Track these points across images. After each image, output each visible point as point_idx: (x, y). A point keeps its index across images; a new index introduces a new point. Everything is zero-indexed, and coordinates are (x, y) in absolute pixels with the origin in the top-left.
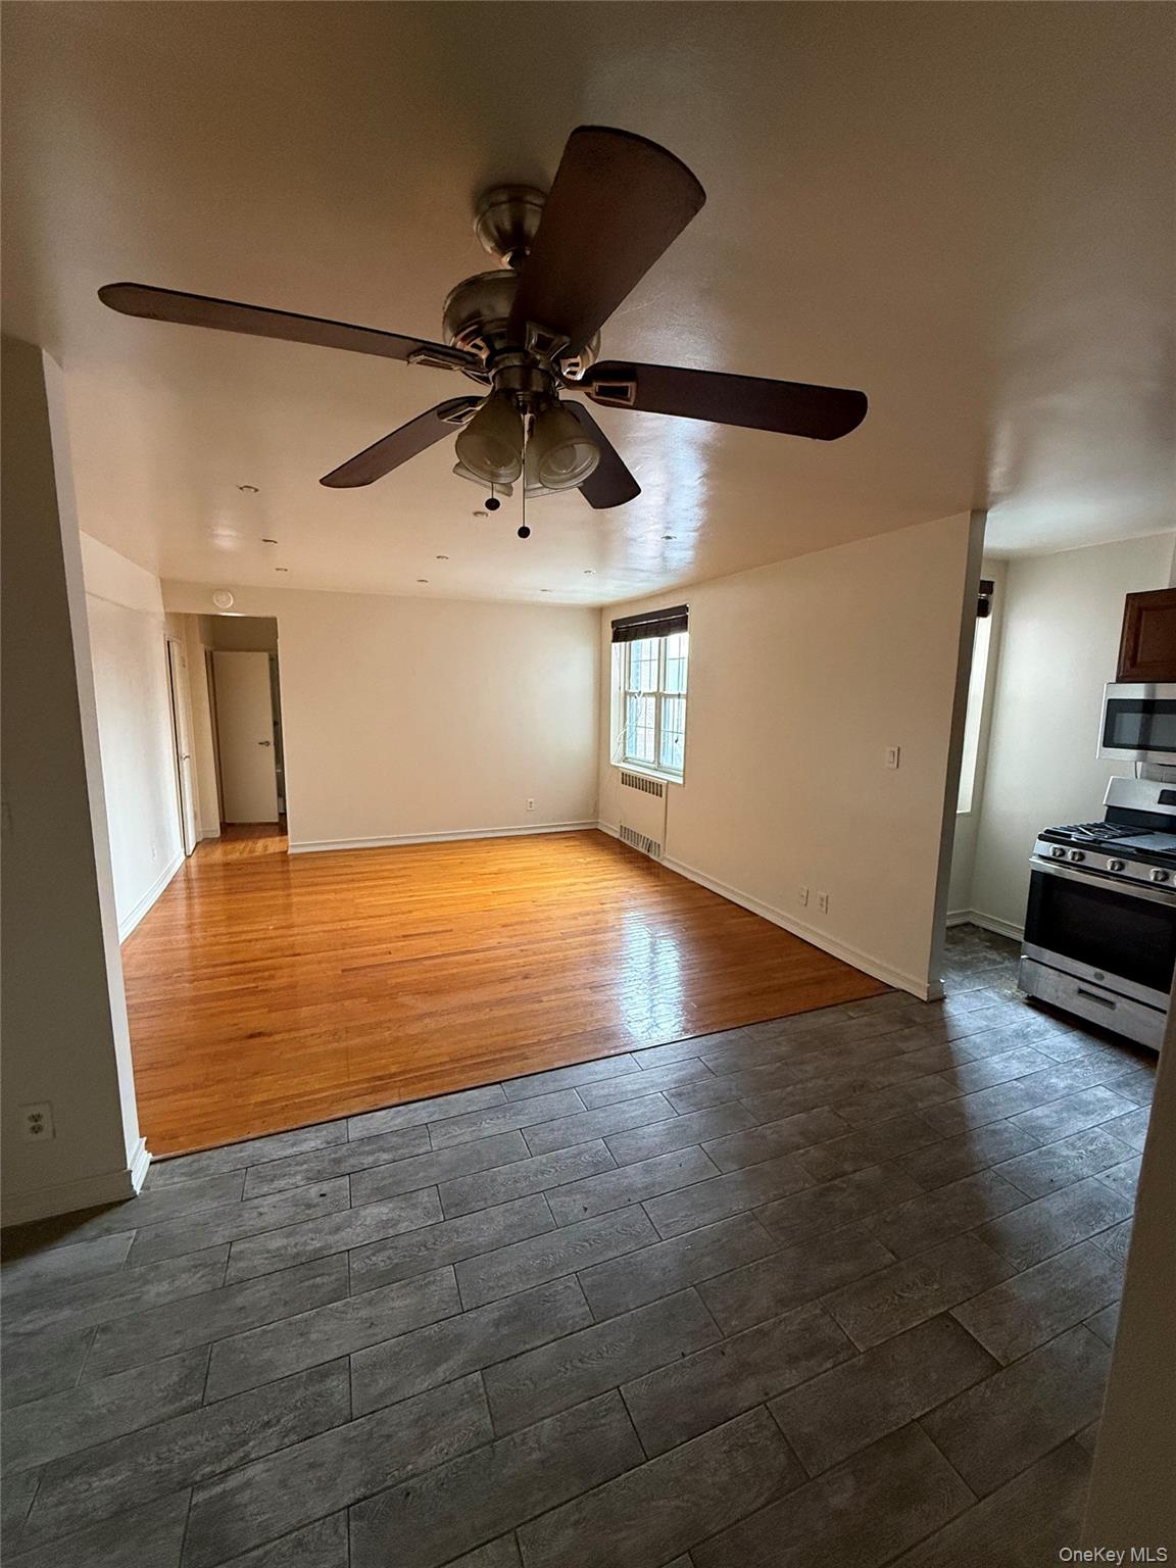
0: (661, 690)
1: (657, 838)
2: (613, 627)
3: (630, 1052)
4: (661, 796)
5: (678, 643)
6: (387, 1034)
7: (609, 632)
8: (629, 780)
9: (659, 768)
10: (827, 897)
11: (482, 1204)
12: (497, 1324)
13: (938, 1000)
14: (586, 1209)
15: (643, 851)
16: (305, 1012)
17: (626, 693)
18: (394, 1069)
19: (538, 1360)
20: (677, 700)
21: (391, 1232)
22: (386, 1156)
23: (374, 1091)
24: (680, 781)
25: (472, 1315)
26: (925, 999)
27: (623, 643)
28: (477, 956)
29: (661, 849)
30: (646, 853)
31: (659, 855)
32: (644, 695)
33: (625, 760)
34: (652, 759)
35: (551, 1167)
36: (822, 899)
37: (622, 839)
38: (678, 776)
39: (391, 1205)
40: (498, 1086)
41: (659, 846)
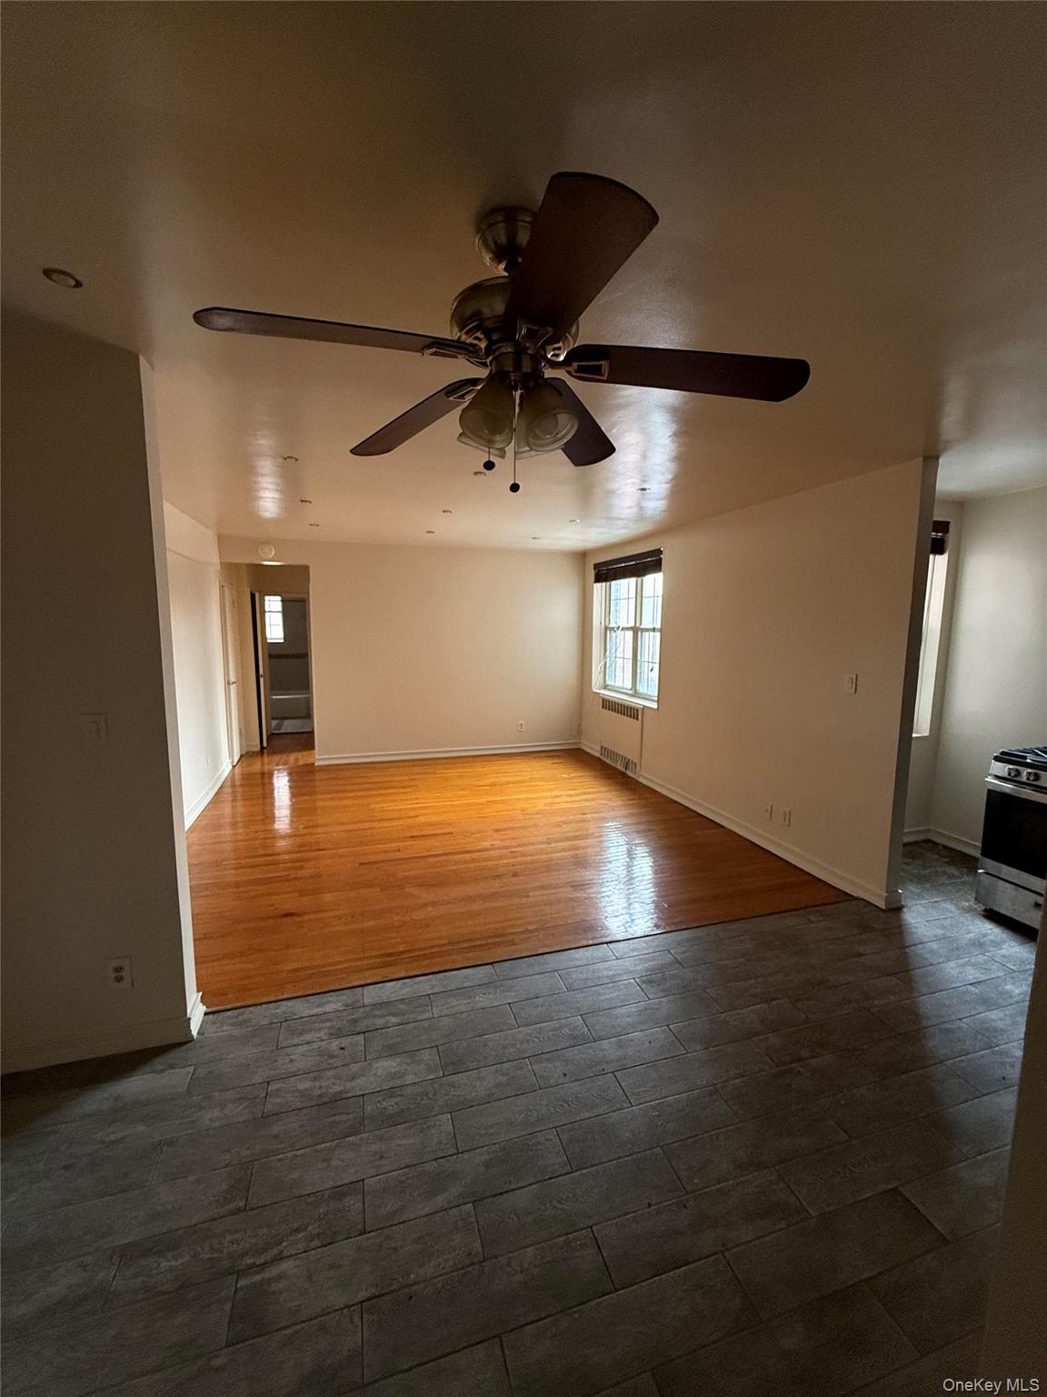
0: (638, 625)
1: (633, 757)
2: (595, 569)
3: (607, 943)
4: (637, 719)
5: (654, 583)
6: (396, 918)
7: (591, 574)
8: (609, 705)
9: (636, 694)
10: (790, 812)
11: (475, 1065)
12: (488, 1165)
13: (896, 910)
14: (565, 1075)
15: (621, 768)
16: (328, 897)
17: (606, 628)
18: (401, 948)
19: (523, 1198)
20: (652, 633)
21: (399, 1082)
22: (393, 1020)
23: (386, 965)
24: (655, 706)
25: (466, 1156)
26: (884, 907)
27: (604, 584)
28: (475, 855)
29: (638, 766)
30: (624, 770)
31: (635, 773)
32: (623, 629)
33: (605, 687)
34: (630, 687)
35: (536, 1037)
36: (785, 814)
37: (604, 759)
38: (652, 700)
39: (398, 1060)
40: (490, 966)
41: (635, 764)
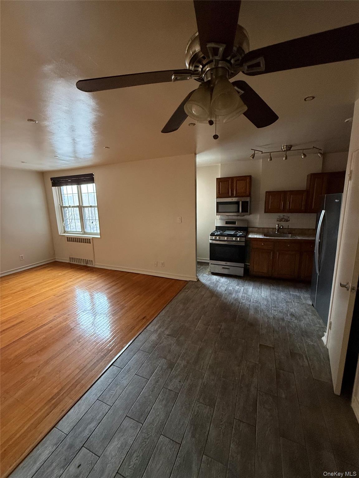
0: (81, 205)
1: (91, 258)
2: (51, 180)
4: (90, 243)
7: (50, 183)
8: (70, 239)
9: (85, 233)
10: (164, 262)
12: (193, 436)
14: (180, 381)
17: (61, 207)
18: (56, 391)
19: (213, 433)
20: (90, 208)
21: (127, 448)
22: (92, 425)
23: (55, 406)
24: (99, 237)
25: (184, 442)
26: (196, 281)
27: (57, 187)
30: (86, 265)
31: (92, 264)
32: (72, 207)
33: (65, 232)
34: (81, 231)
35: (158, 378)
37: (71, 262)
39: (116, 439)
40: (112, 366)
41: (92, 261)
